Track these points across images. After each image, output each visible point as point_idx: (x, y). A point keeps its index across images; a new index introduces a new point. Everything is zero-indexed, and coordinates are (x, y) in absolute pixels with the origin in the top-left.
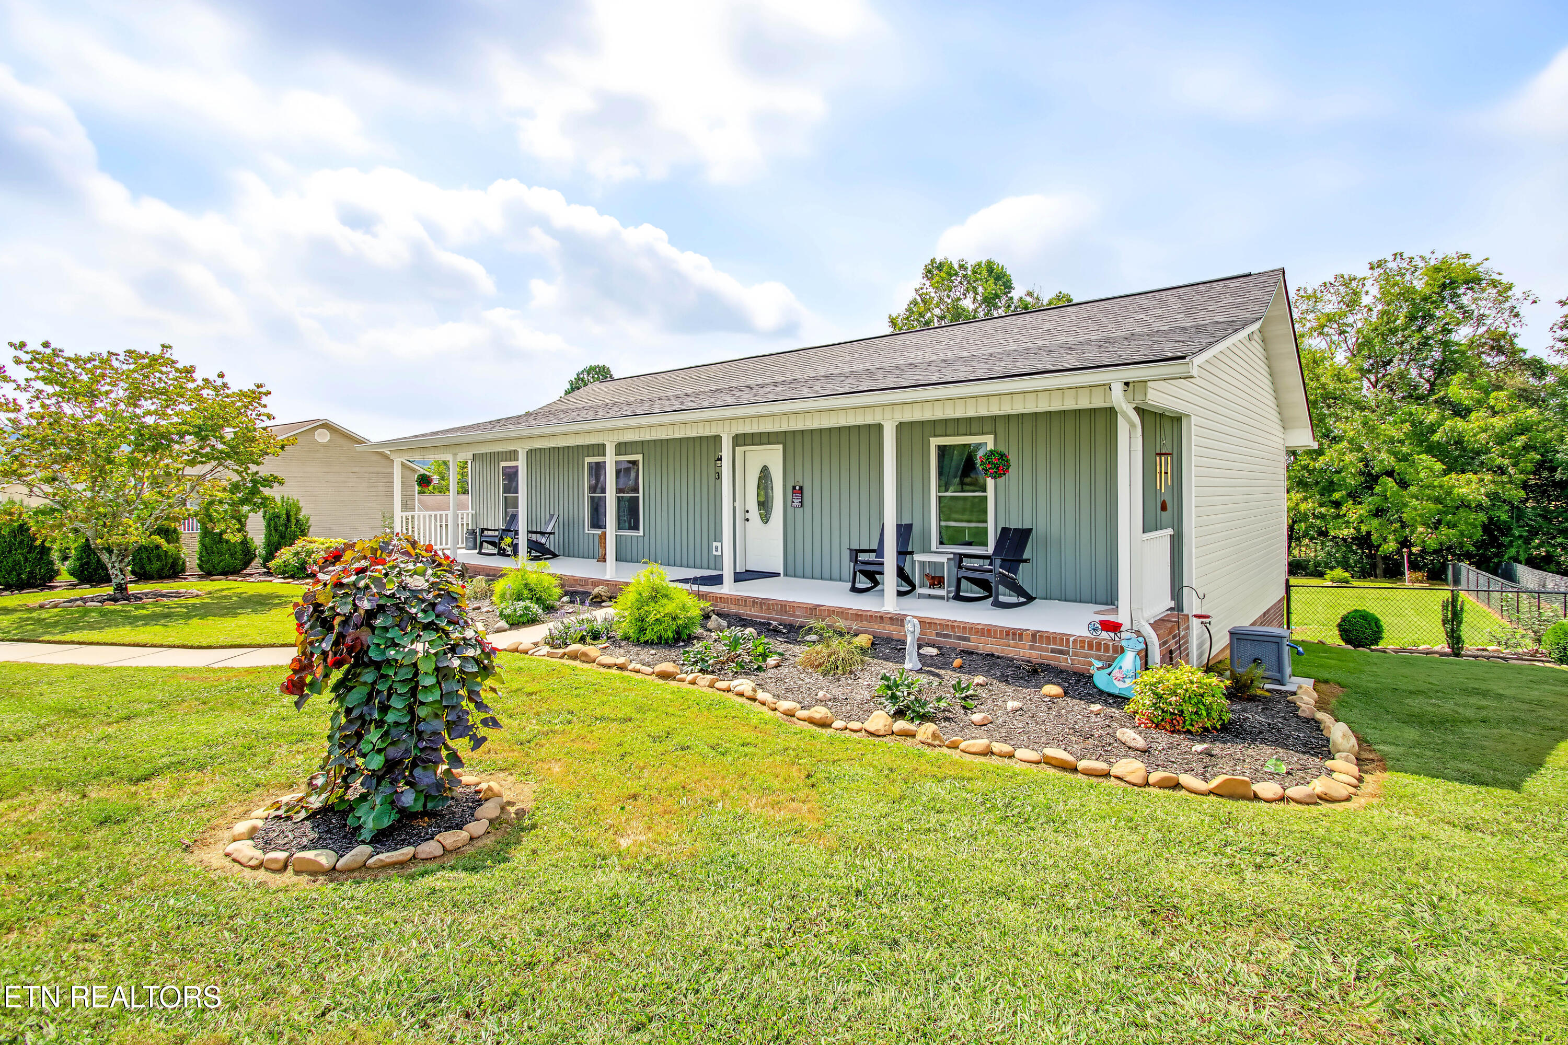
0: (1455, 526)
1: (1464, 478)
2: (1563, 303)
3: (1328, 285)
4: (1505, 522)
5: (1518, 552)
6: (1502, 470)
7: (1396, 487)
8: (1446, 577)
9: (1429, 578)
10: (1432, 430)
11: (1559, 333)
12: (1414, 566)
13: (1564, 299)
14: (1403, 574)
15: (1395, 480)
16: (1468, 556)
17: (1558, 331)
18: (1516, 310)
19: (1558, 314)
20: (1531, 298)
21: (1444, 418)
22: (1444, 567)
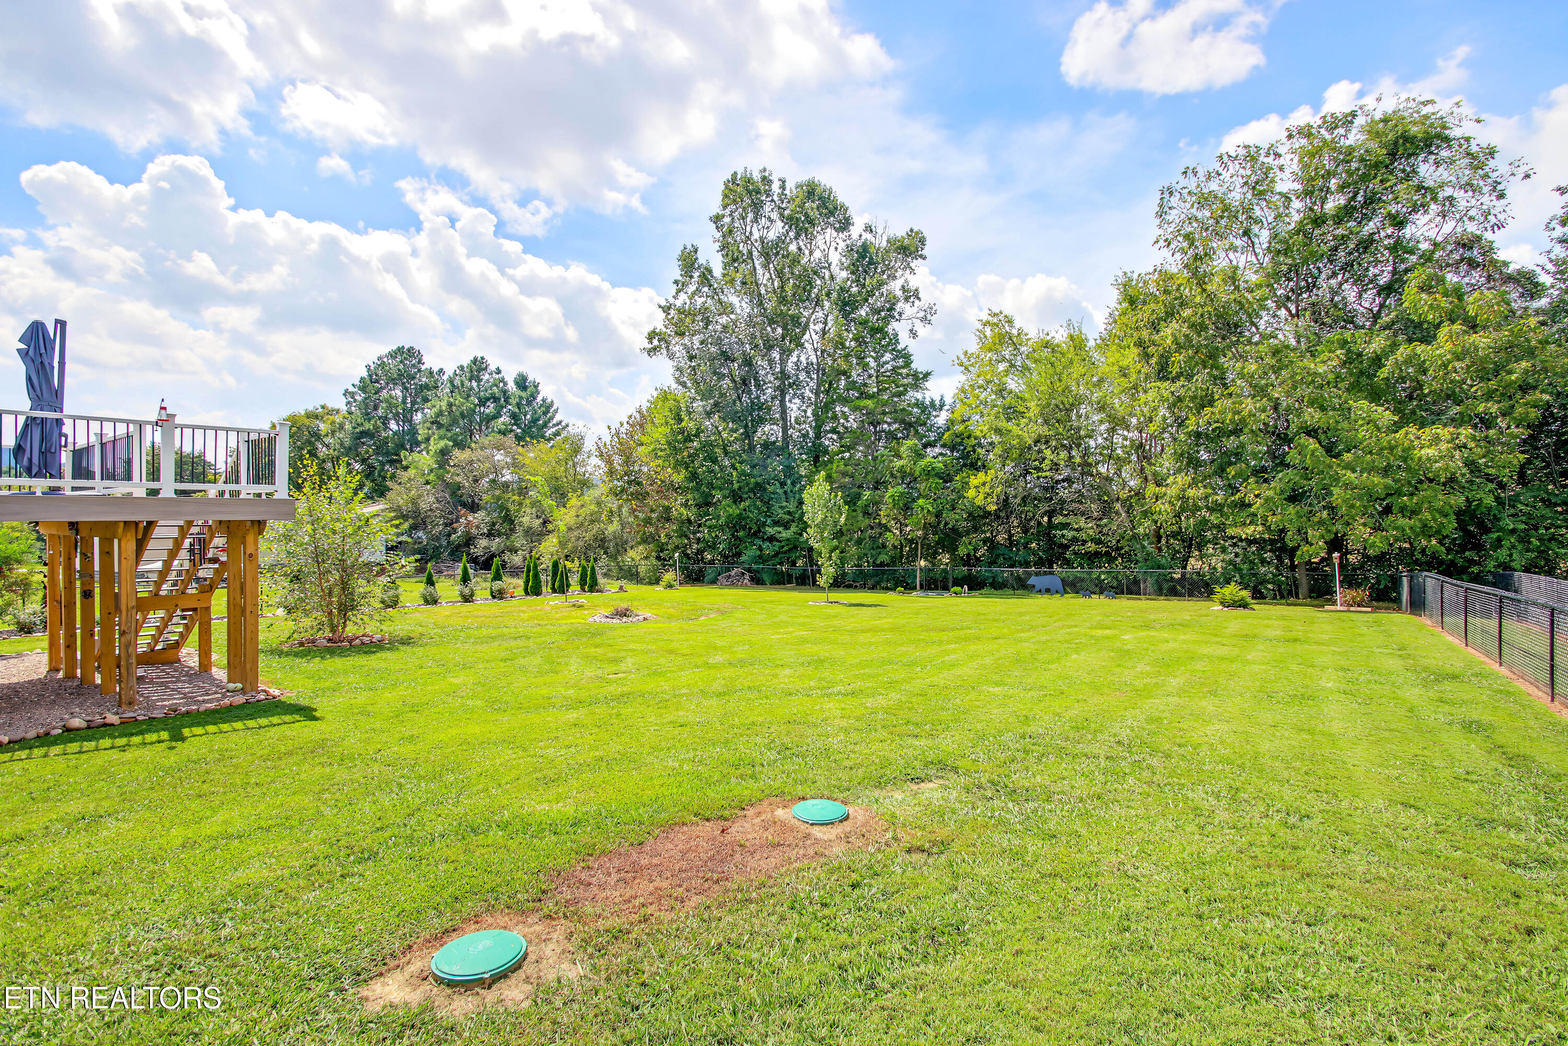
0: (1414, 512)
1: (1427, 433)
2: (1562, 190)
3: (1225, 158)
4: (1490, 509)
5: (1511, 555)
6: (1486, 422)
7: (1320, 452)
8: (1399, 594)
9: (1372, 598)
10: (1377, 361)
11: (1559, 231)
12: (1350, 582)
13: (1563, 185)
14: (1332, 593)
15: (1320, 443)
16: (1433, 564)
17: (1558, 228)
18: (1499, 187)
19: (1555, 205)
20: (1521, 172)
21: (1394, 346)
22: (1395, 582)
